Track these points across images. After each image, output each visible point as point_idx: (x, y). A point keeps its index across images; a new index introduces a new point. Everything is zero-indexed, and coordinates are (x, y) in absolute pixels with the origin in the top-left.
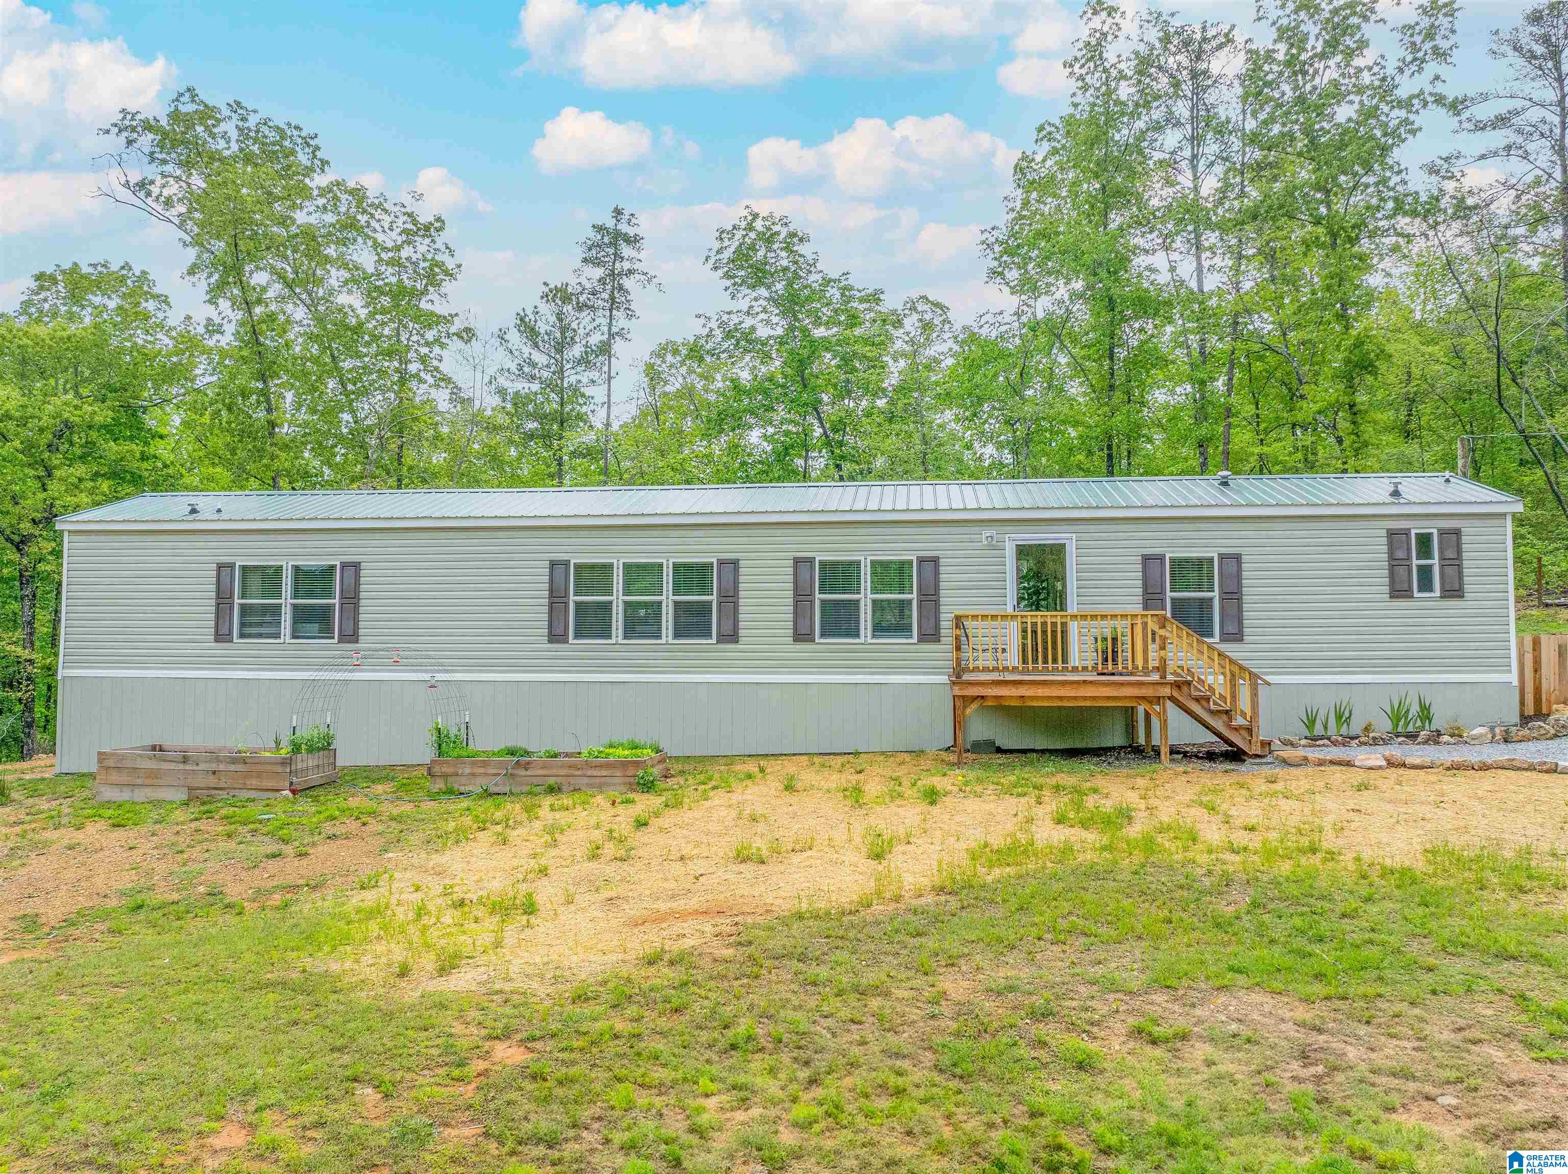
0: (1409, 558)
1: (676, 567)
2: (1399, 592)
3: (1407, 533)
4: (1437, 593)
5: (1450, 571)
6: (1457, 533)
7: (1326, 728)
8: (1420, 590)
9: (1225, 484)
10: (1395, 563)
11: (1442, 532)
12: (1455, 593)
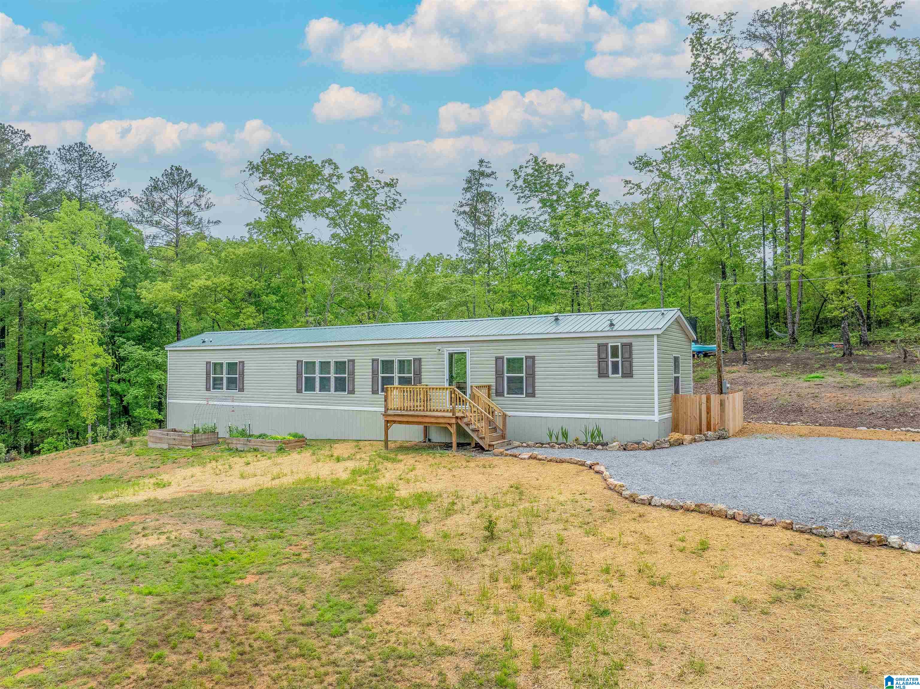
0: (607, 357)
1: (336, 363)
2: (602, 374)
3: (606, 345)
4: (620, 375)
5: (627, 364)
6: (630, 345)
7: (557, 439)
8: (613, 373)
9: (557, 319)
10: (601, 360)
11: (623, 345)
12: (628, 374)
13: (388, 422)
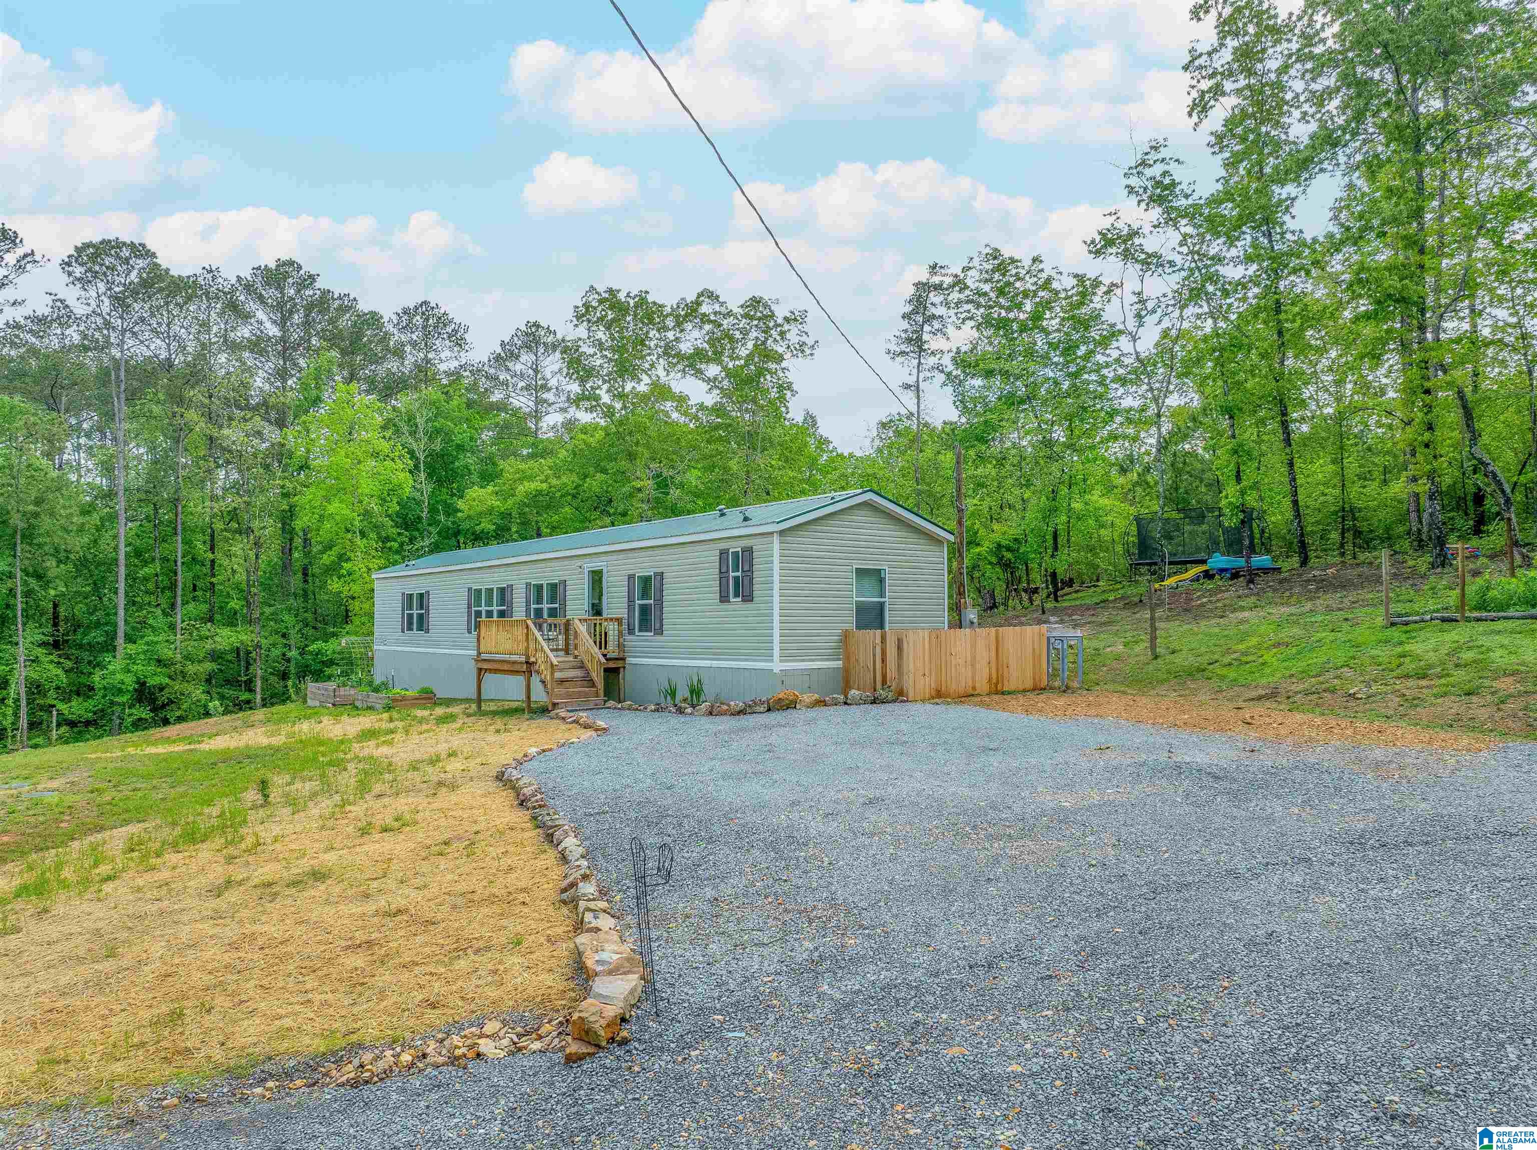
0: (728, 571)
1: (498, 589)
2: (723, 597)
3: (727, 550)
4: (741, 598)
5: (747, 580)
6: (749, 551)
8: (734, 596)
10: (723, 575)
11: (744, 551)
12: (748, 598)
13: (480, 670)
